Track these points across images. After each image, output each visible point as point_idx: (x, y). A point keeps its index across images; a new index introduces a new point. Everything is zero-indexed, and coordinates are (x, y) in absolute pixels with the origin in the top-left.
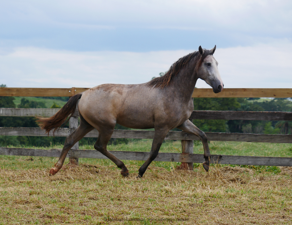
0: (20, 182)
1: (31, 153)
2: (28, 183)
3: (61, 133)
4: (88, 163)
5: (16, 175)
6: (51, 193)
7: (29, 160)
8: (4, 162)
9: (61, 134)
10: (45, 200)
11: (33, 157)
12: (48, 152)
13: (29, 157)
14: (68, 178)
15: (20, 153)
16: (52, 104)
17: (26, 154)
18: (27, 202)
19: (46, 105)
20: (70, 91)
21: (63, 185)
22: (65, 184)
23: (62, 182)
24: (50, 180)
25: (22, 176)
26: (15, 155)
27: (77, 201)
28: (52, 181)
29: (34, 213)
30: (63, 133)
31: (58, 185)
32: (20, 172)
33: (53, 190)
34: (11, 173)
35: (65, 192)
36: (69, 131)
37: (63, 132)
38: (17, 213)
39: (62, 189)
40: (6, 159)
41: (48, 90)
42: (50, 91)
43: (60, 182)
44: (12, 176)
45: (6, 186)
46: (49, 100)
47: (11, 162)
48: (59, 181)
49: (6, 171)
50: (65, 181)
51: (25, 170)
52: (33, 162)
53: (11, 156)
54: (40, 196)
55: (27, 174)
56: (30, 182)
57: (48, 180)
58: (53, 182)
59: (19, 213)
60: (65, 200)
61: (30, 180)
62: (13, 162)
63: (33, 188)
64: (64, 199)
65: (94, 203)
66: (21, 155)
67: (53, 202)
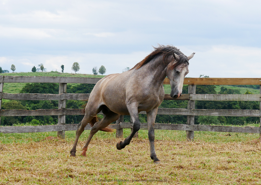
0: (221, 153)
1: (229, 130)
2: (227, 153)
3: (253, 114)
5: (217, 148)
6: (246, 161)
7: (227, 135)
8: (208, 137)
9: (253, 115)
10: (240, 167)
11: (231, 133)
12: (243, 129)
13: (227, 133)
14: (259, 149)
16: (246, 92)
17: (225, 130)
18: (226, 169)
19: (241, 92)
20: (260, 81)
21: (255, 155)
22: (257, 155)
23: (254, 153)
24: (244, 151)
25: (222, 148)
26: (216, 131)
28: (246, 152)
29: (232, 177)
30: (255, 114)
31: (251, 155)
32: (220, 145)
33: (247, 159)
34: (213, 146)
35: (256, 161)
36: (259, 112)
37: (255, 113)
38: (218, 177)
39: (254, 158)
40: (209, 135)
41: (242, 80)
42: (244, 80)
43: (253, 153)
44: (214, 148)
45: (209, 156)
46: (243, 88)
47: (213, 137)
48: (252, 152)
49: (209, 144)
50: (257, 152)
51: (224, 144)
52: (230, 137)
53: (213, 132)
54: (237, 164)
55: (226, 147)
56: (229, 153)
57: (243, 151)
58: (247, 153)
59: (220, 177)
60: (257, 167)
61: (228, 151)
62: (215, 137)
63: (231, 157)
64: (256, 166)
66: (221, 131)
67: (247, 169)
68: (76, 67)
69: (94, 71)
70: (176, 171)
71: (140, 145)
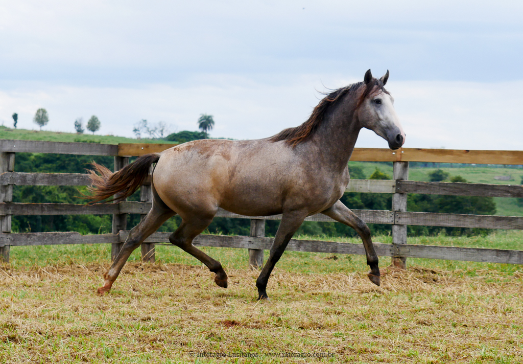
0: (313, 294)
1: (332, 249)
3: (379, 218)
4: (423, 265)
5: (307, 283)
6: (359, 313)
7: (331, 258)
8: (292, 261)
9: (379, 220)
10: (348, 324)
11: (338, 255)
12: (359, 248)
13: (331, 255)
14: (388, 289)
15: (316, 247)
16: (374, 171)
17: (325, 250)
18: (321, 327)
19: (365, 171)
20: (394, 153)
21: (379, 300)
22: (383, 299)
23: (378, 295)
24: (359, 292)
25: (317, 284)
26: (307, 250)
27: (398, 327)
28: (363, 293)
29: (329, 343)
30: (382, 219)
31: (372, 300)
32: (314, 278)
33: (363, 307)
34: (300, 280)
35: (381, 312)
36: (391, 215)
37: (383, 217)
38: (302, 344)
39: (376, 307)
40: (296, 257)
42: (362, 152)
43: (375, 296)
44: (301, 285)
45: (290, 301)
46: (369, 165)
47: (303, 261)
48: (374, 294)
49: (292, 275)
50: (383, 294)
51: (321, 276)
52: (336, 262)
53: (301, 251)
54: (341, 318)
55: (324, 282)
56: (328, 294)
57: (357, 291)
58: (364, 295)
59: (306, 343)
60: (380, 325)
61: (329, 292)
62: (306, 262)
63: (332, 304)
64: (379, 323)
65: (426, 330)
66: (317, 251)
67: (361, 328)
68: (41, 118)
69: (78, 126)
70: (221, 331)
71: (157, 276)
